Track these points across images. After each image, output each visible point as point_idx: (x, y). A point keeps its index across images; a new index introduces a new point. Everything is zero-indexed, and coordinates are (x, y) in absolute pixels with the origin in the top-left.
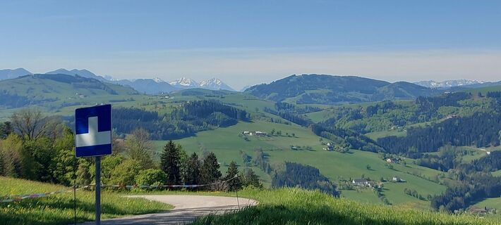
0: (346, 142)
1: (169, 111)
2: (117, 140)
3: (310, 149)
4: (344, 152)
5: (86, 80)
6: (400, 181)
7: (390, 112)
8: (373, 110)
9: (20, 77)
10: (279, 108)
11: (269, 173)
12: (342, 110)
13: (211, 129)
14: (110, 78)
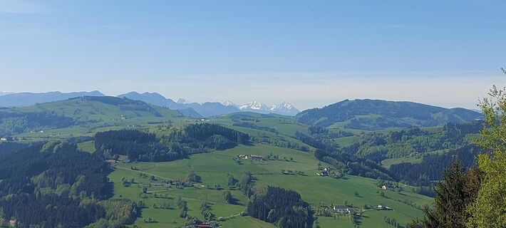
0: (347, 167)
1: (168, 134)
2: (109, 161)
3: (302, 174)
4: (338, 178)
5: (133, 102)
6: (385, 209)
7: (415, 138)
8: (397, 136)
9: (70, 99)
10: (313, 133)
11: (249, 197)
12: (372, 135)
13: (206, 152)
14: (184, 101)
